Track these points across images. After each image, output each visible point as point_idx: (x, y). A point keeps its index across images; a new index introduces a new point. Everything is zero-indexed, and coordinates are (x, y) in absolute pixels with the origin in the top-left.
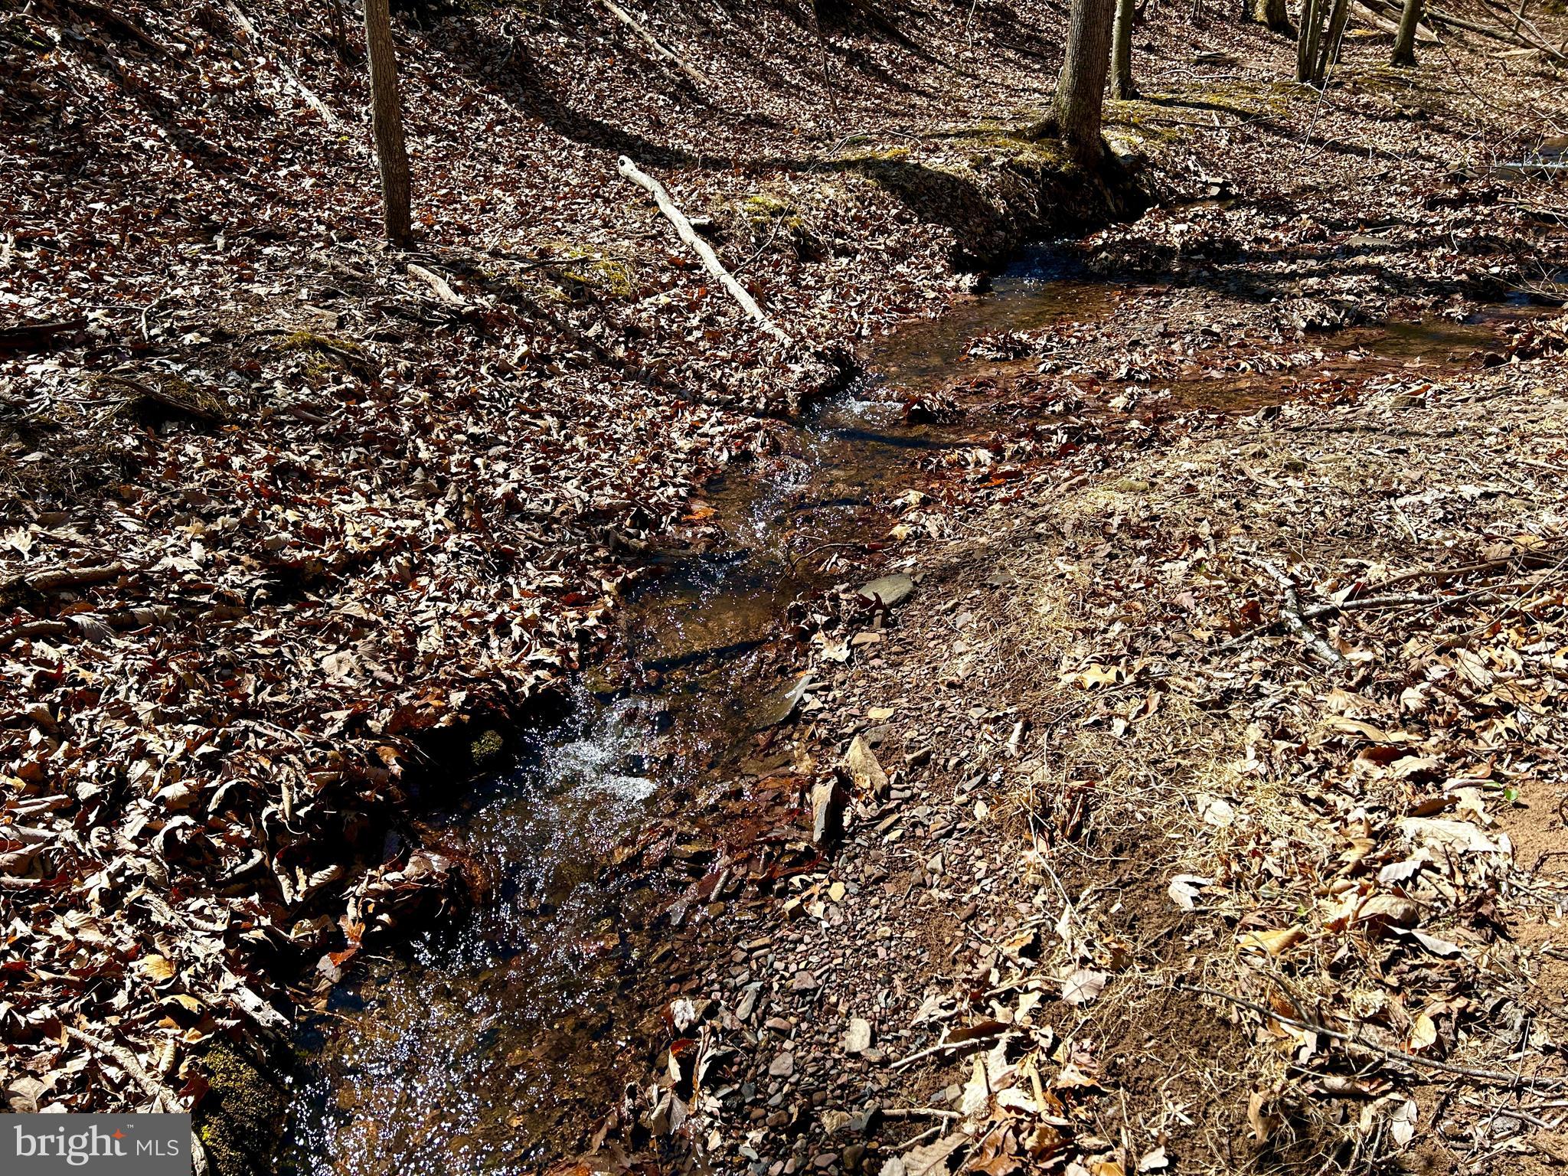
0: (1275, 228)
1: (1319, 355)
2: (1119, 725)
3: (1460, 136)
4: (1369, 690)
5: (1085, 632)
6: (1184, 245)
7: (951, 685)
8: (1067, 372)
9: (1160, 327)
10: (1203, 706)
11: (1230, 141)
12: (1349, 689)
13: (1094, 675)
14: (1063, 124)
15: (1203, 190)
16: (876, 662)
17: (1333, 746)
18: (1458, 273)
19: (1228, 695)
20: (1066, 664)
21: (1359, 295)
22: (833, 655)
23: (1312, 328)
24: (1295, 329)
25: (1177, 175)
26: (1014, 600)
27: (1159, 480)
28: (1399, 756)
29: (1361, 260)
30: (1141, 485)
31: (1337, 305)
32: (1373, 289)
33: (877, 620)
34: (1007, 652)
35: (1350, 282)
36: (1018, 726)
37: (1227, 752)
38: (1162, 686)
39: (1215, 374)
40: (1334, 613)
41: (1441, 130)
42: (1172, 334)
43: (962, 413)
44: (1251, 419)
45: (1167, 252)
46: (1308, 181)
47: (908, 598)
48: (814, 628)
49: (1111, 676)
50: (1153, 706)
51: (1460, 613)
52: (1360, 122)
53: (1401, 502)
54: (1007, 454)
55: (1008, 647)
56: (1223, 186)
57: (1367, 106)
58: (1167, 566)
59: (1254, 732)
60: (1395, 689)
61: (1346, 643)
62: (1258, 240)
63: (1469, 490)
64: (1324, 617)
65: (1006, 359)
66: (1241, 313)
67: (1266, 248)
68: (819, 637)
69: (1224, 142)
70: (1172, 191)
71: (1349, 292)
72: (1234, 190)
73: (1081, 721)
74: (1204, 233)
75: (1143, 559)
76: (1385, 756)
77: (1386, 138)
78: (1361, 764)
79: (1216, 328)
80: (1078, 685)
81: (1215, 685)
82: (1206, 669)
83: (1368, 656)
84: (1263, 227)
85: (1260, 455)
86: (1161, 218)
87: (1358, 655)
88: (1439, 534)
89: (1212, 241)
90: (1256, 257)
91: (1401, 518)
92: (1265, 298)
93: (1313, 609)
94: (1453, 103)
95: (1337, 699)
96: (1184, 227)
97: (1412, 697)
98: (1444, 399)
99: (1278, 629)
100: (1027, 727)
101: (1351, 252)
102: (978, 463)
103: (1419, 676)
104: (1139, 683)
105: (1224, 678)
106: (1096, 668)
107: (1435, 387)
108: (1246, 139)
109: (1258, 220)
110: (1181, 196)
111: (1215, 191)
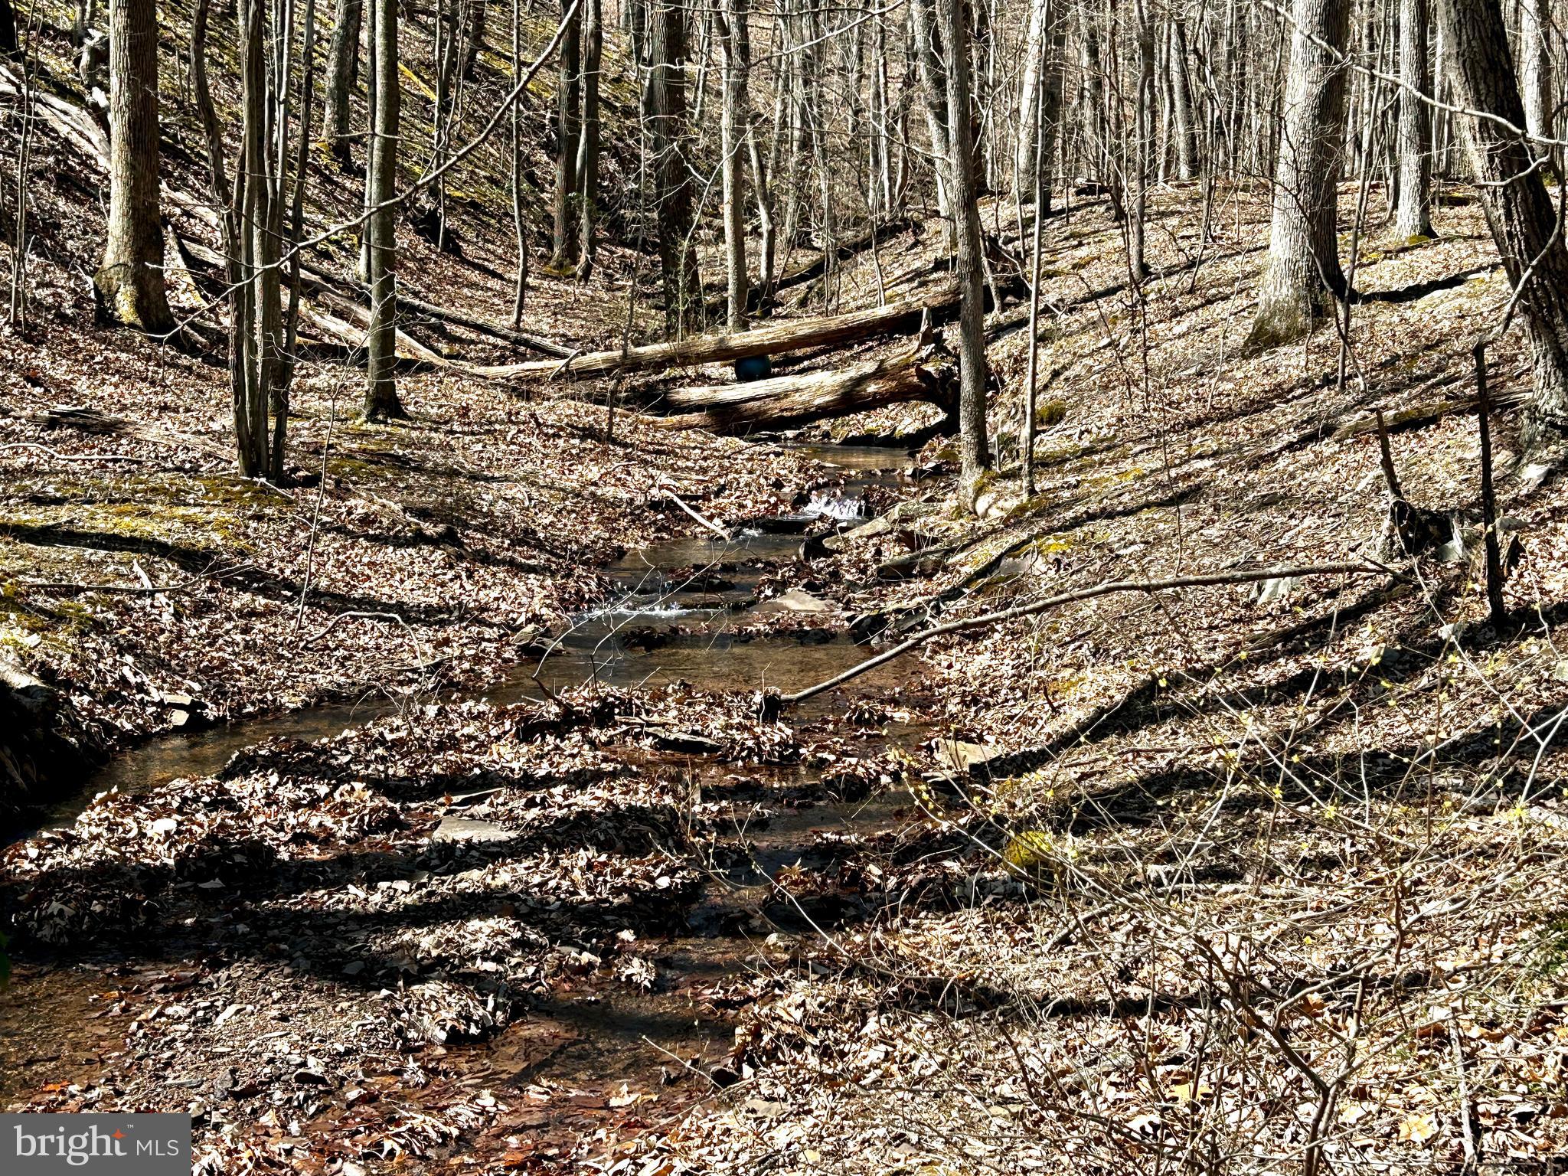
0: (314, 804)
1: (487, 1100)
3: (516, 568)
6: (181, 859)
9: (222, 1075)
11: (178, 616)
15: (159, 718)
21: (499, 959)
23: (456, 1040)
24: (430, 1043)
25: (111, 697)
29: (472, 879)
31: (480, 983)
32: (516, 944)
35: (476, 933)
41: (486, 558)
42: (250, 1091)
45: (154, 877)
46: (323, 681)
52: (362, 553)
56: (191, 708)
57: (366, 520)
62: (299, 838)
66: (338, 1024)
67: (314, 853)
69: (167, 618)
70: (109, 729)
71: (485, 955)
72: (211, 713)
74: (212, 838)
79: (315, 1066)
84: (295, 805)
86: (125, 810)
89: (228, 854)
90: (305, 876)
94: (487, 497)
96: (169, 824)
101: (452, 858)
108: (201, 609)
109: (286, 793)
110: (125, 738)
111: (180, 718)
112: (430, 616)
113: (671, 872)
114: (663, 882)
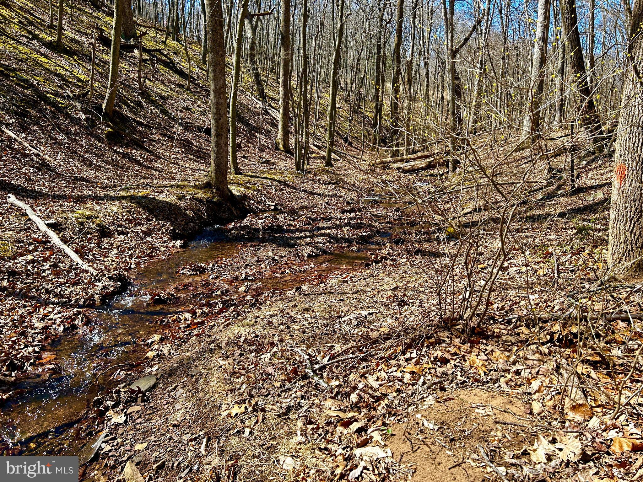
0: (294, 220)
1: (313, 266)
2: (247, 431)
3: (349, 190)
4: (339, 397)
5: (232, 391)
6: (263, 227)
7: (175, 426)
8: (221, 278)
9: (256, 258)
10: (279, 416)
11: (276, 191)
12: (333, 398)
13: (236, 410)
14: (213, 183)
15: (268, 207)
16: (139, 421)
17: (328, 424)
18: (353, 235)
19: (289, 409)
20: (224, 407)
21: (324, 244)
22: (117, 421)
23: (309, 256)
24: (304, 257)
25: (258, 202)
26: (202, 380)
27: (258, 320)
28: (351, 423)
29: (323, 231)
30: (252, 323)
31: (317, 248)
32: (328, 242)
33: (139, 399)
34: (199, 405)
35: (320, 239)
36: (205, 440)
37: (290, 434)
38: (263, 410)
39: (278, 275)
40: (324, 367)
41: (343, 187)
42: (261, 261)
43: (178, 298)
44: (291, 292)
45: (257, 230)
46: (303, 204)
47: (154, 386)
48: (107, 408)
49: (243, 409)
50: (260, 420)
51: (366, 360)
52: (318, 185)
53: (343, 319)
54: (198, 314)
55: (200, 403)
56: (275, 206)
57: (319, 179)
58: (263, 356)
59: (300, 423)
60: (348, 395)
61: (330, 379)
62: (289, 225)
63: (364, 313)
64: (321, 369)
65: (196, 274)
66: (284, 252)
67: (292, 228)
68: (110, 413)
69: (273, 191)
70: (257, 208)
71: (320, 243)
72: (279, 207)
73: (232, 432)
74: (270, 223)
75: (253, 354)
76: (347, 424)
77: (326, 190)
78: (340, 429)
79: (276, 258)
80: (229, 416)
81: (284, 405)
82: (280, 399)
83: (337, 383)
84: (290, 220)
85: (295, 306)
86: (254, 218)
87: (334, 383)
88: (357, 330)
89: (273, 226)
90: (288, 231)
91: (344, 325)
92: (292, 246)
93: (317, 366)
94: (346, 179)
95: (328, 403)
96: (262, 221)
97: (354, 397)
98: (354, 279)
99: (305, 377)
100: (209, 439)
101: (320, 229)
102: (185, 319)
103: (355, 388)
104: (254, 410)
105: (287, 402)
106: (236, 406)
107: (351, 275)
108: (281, 190)
109: (288, 218)
110: (260, 210)
111: (272, 208)
112: (330, 196)
113: (366, 232)
114: (364, 234)
